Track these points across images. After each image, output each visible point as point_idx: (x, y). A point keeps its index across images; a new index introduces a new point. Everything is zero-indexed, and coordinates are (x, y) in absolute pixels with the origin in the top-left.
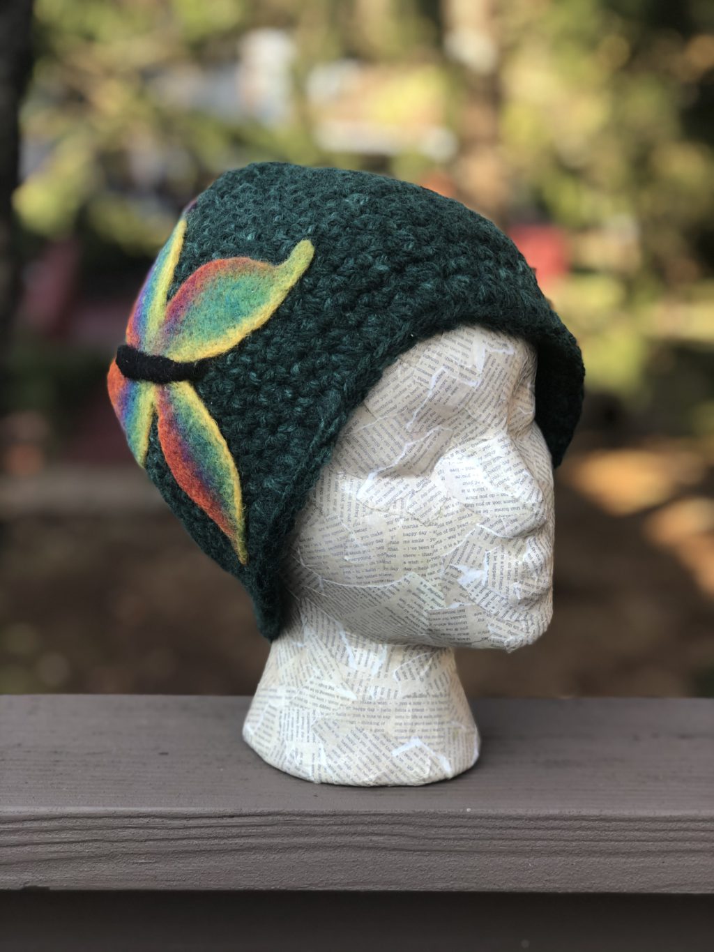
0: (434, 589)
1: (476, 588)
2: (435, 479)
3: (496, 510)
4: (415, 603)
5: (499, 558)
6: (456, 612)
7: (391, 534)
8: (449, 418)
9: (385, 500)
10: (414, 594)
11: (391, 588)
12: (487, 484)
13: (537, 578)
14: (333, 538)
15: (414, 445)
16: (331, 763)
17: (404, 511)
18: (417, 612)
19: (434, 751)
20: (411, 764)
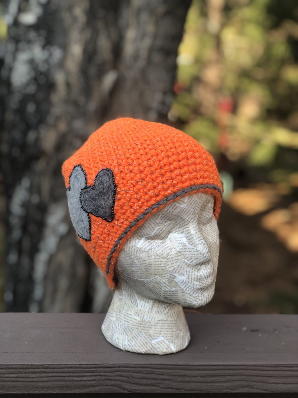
0: (165, 282)
1: (182, 283)
2: (168, 241)
3: (190, 254)
4: (159, 287)
5: (191, 272)
6: (174, 291)
7: (149, 261)
8: (174, 219)
9: (148, 248)
10: (158, 284)
11: (150, 281)
12: (187, 244)
13: (206, 280)
14: (128, 261)
15: (159, 228)
16: (129, 344)
17: (155, 252)
18: (160, 290)
19: (169, 342)
20: (159, 346)
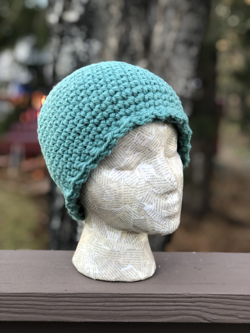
0: (135, 211)
1: (150, 211)
2: (136, 171)
3: (158, 184)
4: (128, 216)
5: (159, 201)
6: (143, 220)
7: (120, 191)
8: (142, 150)
9: (118, 179)
10: (128, 213)
11: (120, 210)
12: (155, 174)
13: (173, 209)
14: (99, 191)
15: (128, 158)
16: (99, 272)
17: (124, 182)
18: (129, 219)
19: (137, 270)
20: (128, 274)
